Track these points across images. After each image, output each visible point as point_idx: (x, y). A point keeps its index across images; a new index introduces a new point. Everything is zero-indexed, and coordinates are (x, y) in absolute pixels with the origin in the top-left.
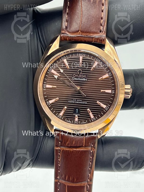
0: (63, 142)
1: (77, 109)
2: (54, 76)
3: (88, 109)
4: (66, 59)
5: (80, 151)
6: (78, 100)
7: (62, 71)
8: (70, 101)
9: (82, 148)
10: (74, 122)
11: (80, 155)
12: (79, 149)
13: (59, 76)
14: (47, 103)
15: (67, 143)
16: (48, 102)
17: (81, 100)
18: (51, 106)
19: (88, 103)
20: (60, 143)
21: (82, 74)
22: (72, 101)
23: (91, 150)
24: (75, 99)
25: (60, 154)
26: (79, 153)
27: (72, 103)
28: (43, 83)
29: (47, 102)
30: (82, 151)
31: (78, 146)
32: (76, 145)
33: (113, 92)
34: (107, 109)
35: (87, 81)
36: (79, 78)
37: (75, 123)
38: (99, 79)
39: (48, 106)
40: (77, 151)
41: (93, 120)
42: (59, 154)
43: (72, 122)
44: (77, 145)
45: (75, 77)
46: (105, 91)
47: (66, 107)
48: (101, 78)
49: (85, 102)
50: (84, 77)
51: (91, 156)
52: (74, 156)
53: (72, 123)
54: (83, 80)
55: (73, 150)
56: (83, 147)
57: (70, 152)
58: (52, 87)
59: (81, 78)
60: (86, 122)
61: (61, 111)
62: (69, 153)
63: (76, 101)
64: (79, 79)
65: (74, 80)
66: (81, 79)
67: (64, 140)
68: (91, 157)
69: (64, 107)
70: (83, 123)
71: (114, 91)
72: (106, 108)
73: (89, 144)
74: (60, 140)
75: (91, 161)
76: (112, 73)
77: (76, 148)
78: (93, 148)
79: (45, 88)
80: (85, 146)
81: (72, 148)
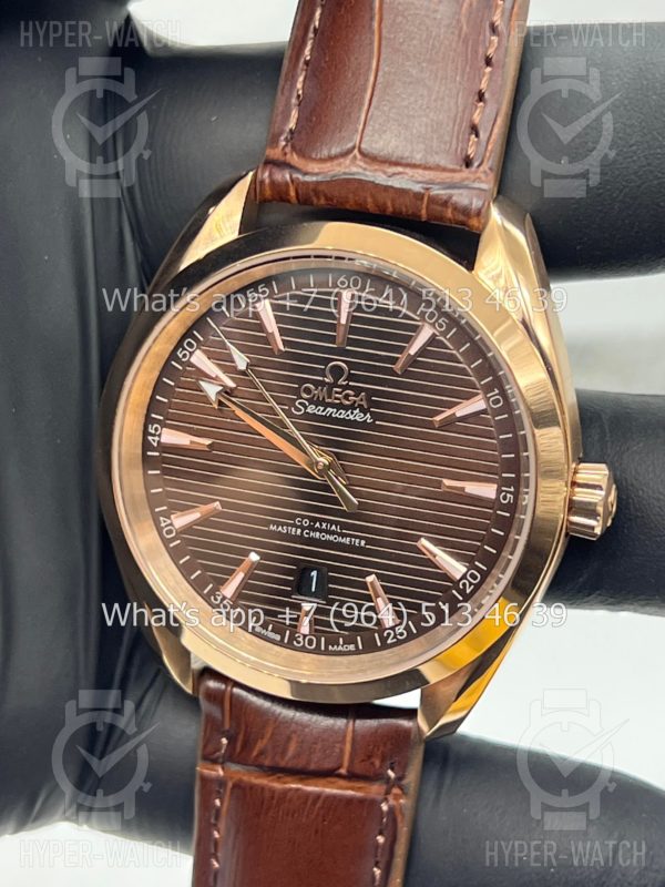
0: (241, 737)
1: (314, 573)
2: (203, 384)
3: (370, 574)
4: (267, 302)
5: (323, 797)
6: (321, 521)
7: (241, 361)
8: (278, 524)
9: (334, 783)
10: (292, 638)
11: (320, 819)
12: (316, 786)
13: (224, 386)
14: (163, 525)
15: (260, 745)
16: (169, 522)
17: (337, 523)
18: (179, 542)
19: (369, 541)
20: (224, 741)
21: (347, 387)
22: (288, 525)
23: (380, 797)
24: (303, 517)
25: (222, 802)
26: (318, 805)
27: (288, 537)
28: (148, 420)
29: (161, 518)
30: (334, 797)
31: (312, 767)
32: (300, 764)
33: (505, 498)
34: (471, 584)
35: (372, 427)
36: (332, 406)
37: (299, 642)
38: (438, 418)
39: (166, 542)
40: (308, 795)
41: (395, 637)
42: (218, 802)
43: (283, 638)
44: (308, 763)
45: (311, 401)
46: (463, 489)
47: (254, 557)
48: (448, 413)
49: (356, 537)
50: (355, 402)
51: (381, 833)
52: (290, 818)
53: (280, 644)
54: (351, 417)
55: (287, 786)
56: (340, 776)
57: (267, 795)
58: (191, 442)
59: (340, 407)
60: (357, 647)
61: (231, 572)
62: (263, 803)
64: (330, 410)
65: (307, 416)
66: (343, 414)
67: (246, 732)
68: (381, 839)
69: (246, 553)
70: (340, 648)
71: (512, 489)
72: (464, 577)
73: (372, 764)
74: (227, 726)
75: (378, 859)
76: (503, 393)
77: (301, 781)
78: (396, 791)
79: (155, 444)
80: (348, 771)
81: (279, 778)
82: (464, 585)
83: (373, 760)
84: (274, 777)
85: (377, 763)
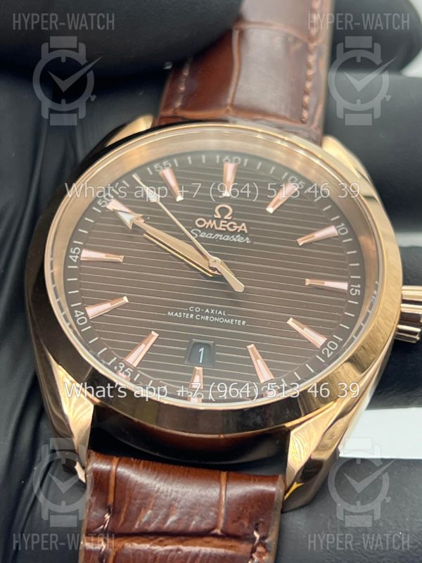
0: (124, 509)
3: (249, 344)
5: (201, 555)
6: (210, 308)
8: (175, 311)
9: (208, 542)
14: (77, 316)
16: (83, 313)
17: (223, 310)
18: (89, 327)
19: (249, 321)
20: (108, 516)
22: (182, 311)
23: (247, 555)
24: (195, 306)
27: (183, 320)
29: (76, 311)
30: (209, 555)
32: (180, 527)
34: (330, 351)
35: (251, 246)
36: (220, 232)
39: (79, 328)
45: (203, 230)
47: (154, 334)
49: (238, 319)
54: (235, 240)
56: (216, 536)
59: (225, 233)
63: (198, 313)
64: (218, 235)
65: (200, 239)
66: (228, 238)
69: (148, 332)
71: (359, 286)
72: (325, 346)
73: (242, 524)
76: (349, 225)
78: (260, 549)
79: (75, 261)
80: (222, 531)
81: (161, 541)
82: (325, 351)
83: (242, 521)
84: (157, 541)
85: (246, 524)
